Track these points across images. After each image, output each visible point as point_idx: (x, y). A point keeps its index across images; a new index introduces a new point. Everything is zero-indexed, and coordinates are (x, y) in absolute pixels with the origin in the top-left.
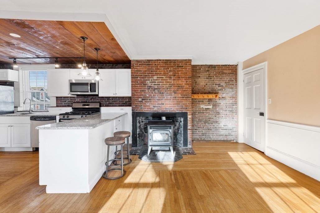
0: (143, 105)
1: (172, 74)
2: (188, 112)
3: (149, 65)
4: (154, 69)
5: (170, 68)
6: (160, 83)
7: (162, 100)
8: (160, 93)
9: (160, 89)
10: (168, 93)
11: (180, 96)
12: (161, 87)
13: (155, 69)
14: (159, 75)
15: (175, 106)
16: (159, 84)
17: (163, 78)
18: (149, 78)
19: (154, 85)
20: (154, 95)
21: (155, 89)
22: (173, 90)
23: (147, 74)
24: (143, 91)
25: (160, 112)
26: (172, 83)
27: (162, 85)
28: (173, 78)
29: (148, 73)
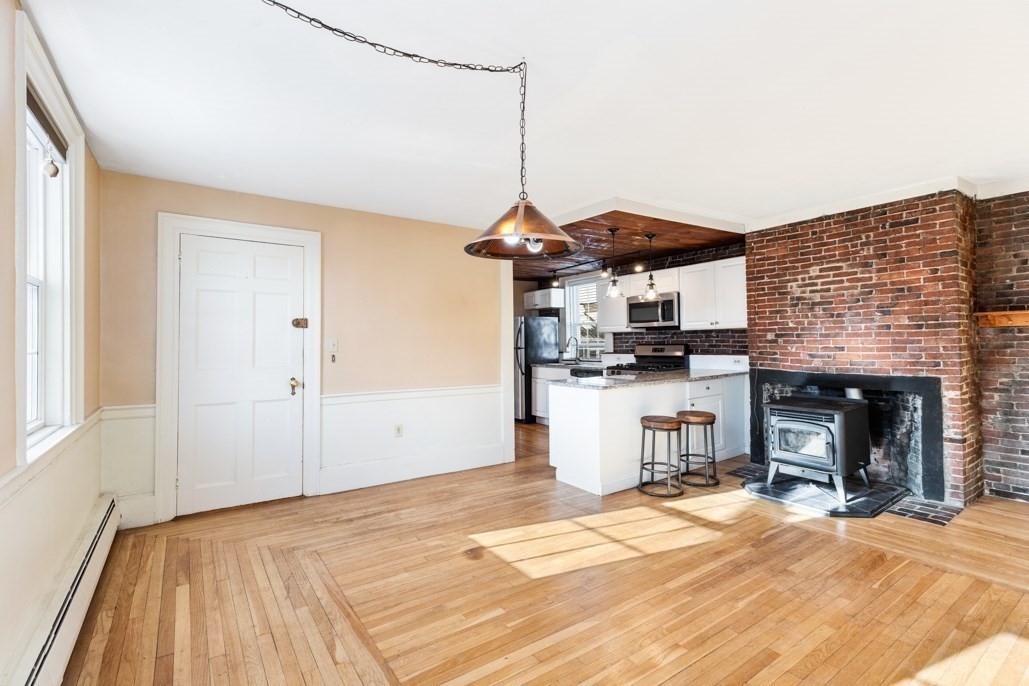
0: (778, 351)
1: (871, 252)
2: (942, 377)
3: (795, 236)
4: (809, 247)
5: (863, 237)
6: (832, 287)
7: (836, 335)
8: (832, 316)
9: (831, 303)
10: (859, 314)
11: (907, 322)
12: (833, 297)
13: (815, 246)
14: (828, 263)
15: (889, 357)
16: (828, 290)
17: (840, 268)
18: (794, 274)
19: (812, 292)
20: (810, 323)
21: (814, 304)
22: (876, 304)
23: (788, 265)
24: (777, 312)
25: (830, 372)
26: (874, 281)
27: (836, 290)
28: (877, 264)
29: (791, 262)
